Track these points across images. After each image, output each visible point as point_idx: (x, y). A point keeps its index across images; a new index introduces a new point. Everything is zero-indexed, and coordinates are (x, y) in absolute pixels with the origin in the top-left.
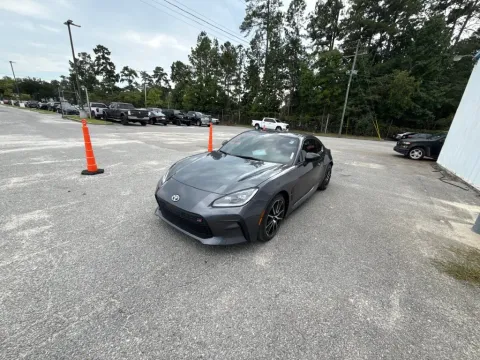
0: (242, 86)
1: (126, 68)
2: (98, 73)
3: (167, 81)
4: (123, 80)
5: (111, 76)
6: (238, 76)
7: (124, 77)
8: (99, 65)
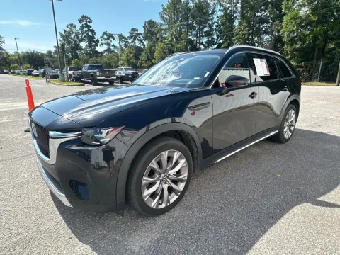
0: (215, 37)
1: (105, 33)
2: (82, 40)
3: (141, 41)
4: (102, 44)
5: (92, 41)
6: (211, 26)
7: (103, 42)
8: (82, 33)
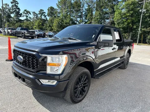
0: (84, 18)
1: (25, 10)
2: (12, 13)
3: (45, 16)
4: (23, 16)
5: (18, 14)
7: (24, 15)
8: (13, 9)
